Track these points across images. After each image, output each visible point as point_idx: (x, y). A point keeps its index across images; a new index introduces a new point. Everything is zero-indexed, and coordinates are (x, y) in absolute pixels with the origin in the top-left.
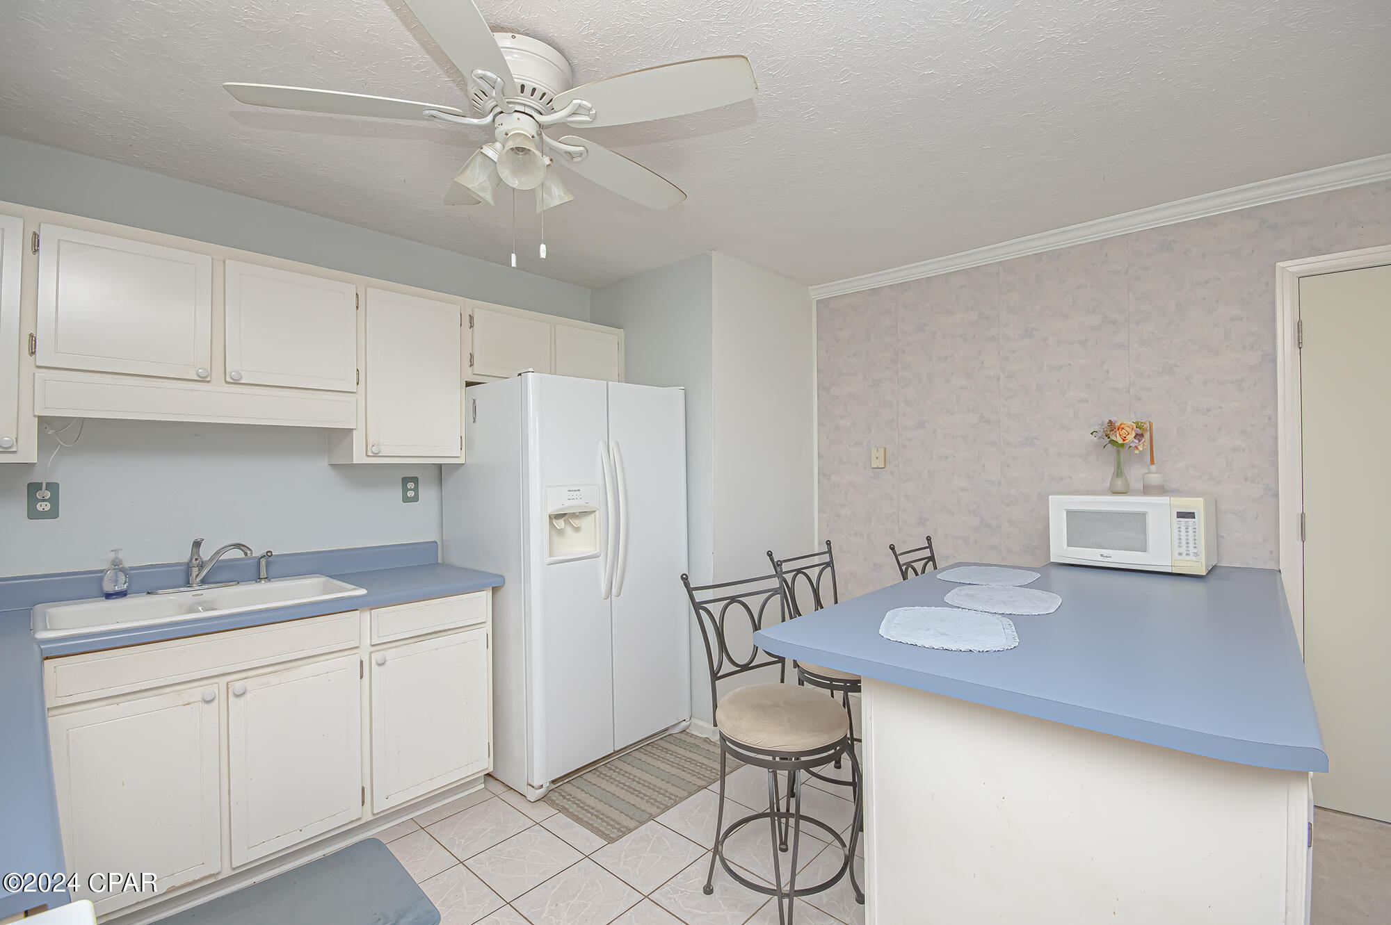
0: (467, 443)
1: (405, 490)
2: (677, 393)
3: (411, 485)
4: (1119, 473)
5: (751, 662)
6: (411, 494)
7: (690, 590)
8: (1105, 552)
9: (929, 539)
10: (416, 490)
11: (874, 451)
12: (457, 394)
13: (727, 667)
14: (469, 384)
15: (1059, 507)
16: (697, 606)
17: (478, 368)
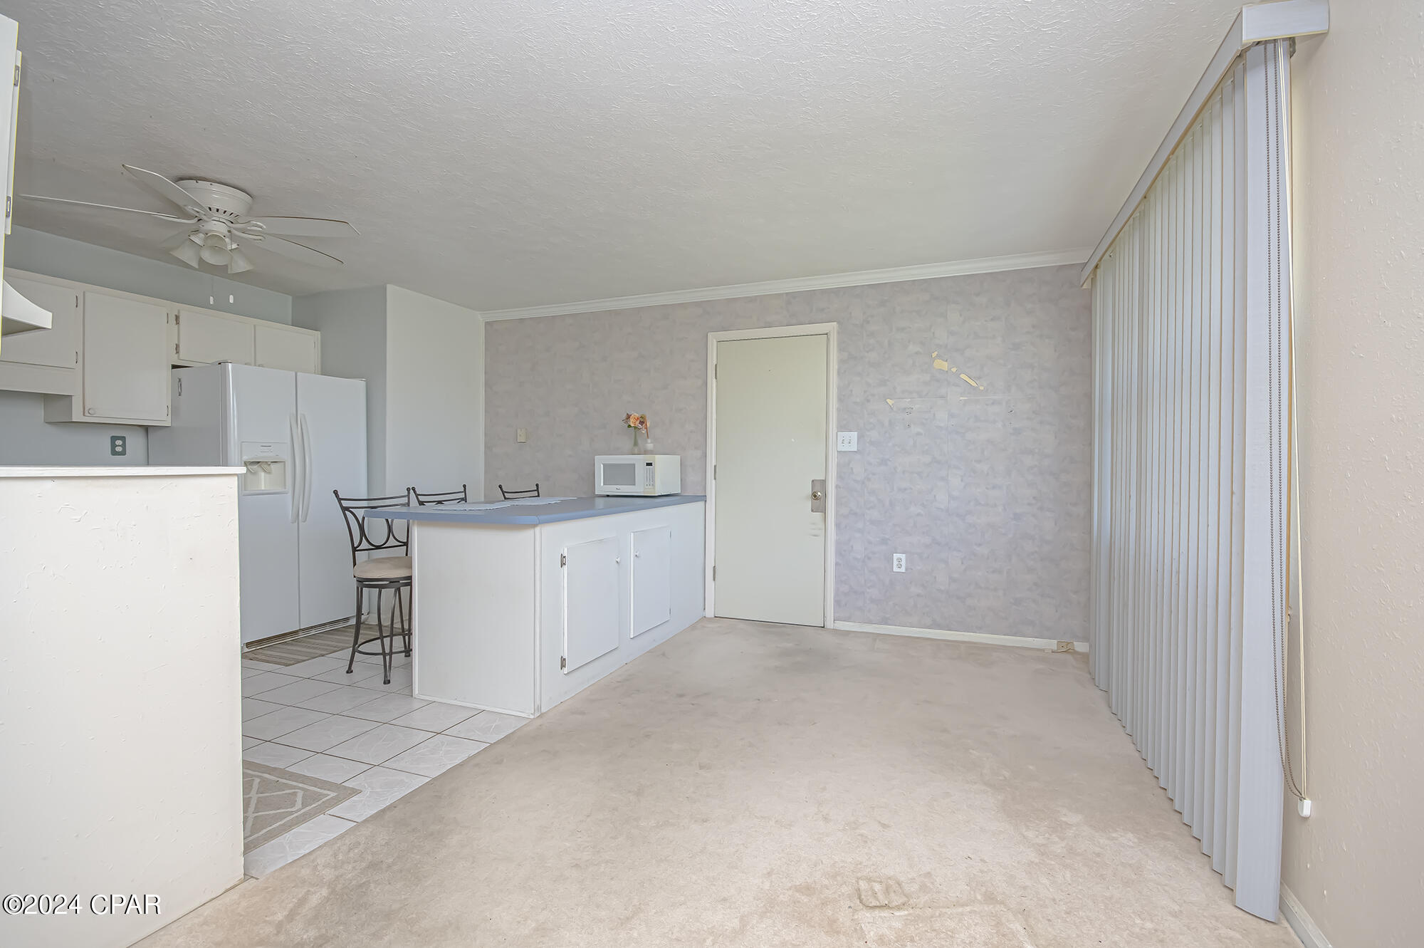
0: (175, 411)
1: (113, 446)
2: (360, 384)
3: (119, 442)
4: (636, 444)
5: (383, 545)
6: (119, 449)
7: (340, 500)
8: (618, 487)
9: (537, 485)
10: (124, 446)
11: (519, 431)
12: (166, 373)
13: (365, 545)
14: (174, 367)
15: (600, 462)
16: (345, 509)
17: (183, 354)
